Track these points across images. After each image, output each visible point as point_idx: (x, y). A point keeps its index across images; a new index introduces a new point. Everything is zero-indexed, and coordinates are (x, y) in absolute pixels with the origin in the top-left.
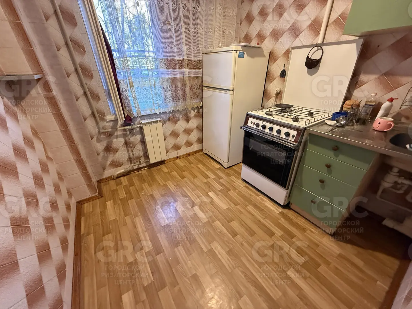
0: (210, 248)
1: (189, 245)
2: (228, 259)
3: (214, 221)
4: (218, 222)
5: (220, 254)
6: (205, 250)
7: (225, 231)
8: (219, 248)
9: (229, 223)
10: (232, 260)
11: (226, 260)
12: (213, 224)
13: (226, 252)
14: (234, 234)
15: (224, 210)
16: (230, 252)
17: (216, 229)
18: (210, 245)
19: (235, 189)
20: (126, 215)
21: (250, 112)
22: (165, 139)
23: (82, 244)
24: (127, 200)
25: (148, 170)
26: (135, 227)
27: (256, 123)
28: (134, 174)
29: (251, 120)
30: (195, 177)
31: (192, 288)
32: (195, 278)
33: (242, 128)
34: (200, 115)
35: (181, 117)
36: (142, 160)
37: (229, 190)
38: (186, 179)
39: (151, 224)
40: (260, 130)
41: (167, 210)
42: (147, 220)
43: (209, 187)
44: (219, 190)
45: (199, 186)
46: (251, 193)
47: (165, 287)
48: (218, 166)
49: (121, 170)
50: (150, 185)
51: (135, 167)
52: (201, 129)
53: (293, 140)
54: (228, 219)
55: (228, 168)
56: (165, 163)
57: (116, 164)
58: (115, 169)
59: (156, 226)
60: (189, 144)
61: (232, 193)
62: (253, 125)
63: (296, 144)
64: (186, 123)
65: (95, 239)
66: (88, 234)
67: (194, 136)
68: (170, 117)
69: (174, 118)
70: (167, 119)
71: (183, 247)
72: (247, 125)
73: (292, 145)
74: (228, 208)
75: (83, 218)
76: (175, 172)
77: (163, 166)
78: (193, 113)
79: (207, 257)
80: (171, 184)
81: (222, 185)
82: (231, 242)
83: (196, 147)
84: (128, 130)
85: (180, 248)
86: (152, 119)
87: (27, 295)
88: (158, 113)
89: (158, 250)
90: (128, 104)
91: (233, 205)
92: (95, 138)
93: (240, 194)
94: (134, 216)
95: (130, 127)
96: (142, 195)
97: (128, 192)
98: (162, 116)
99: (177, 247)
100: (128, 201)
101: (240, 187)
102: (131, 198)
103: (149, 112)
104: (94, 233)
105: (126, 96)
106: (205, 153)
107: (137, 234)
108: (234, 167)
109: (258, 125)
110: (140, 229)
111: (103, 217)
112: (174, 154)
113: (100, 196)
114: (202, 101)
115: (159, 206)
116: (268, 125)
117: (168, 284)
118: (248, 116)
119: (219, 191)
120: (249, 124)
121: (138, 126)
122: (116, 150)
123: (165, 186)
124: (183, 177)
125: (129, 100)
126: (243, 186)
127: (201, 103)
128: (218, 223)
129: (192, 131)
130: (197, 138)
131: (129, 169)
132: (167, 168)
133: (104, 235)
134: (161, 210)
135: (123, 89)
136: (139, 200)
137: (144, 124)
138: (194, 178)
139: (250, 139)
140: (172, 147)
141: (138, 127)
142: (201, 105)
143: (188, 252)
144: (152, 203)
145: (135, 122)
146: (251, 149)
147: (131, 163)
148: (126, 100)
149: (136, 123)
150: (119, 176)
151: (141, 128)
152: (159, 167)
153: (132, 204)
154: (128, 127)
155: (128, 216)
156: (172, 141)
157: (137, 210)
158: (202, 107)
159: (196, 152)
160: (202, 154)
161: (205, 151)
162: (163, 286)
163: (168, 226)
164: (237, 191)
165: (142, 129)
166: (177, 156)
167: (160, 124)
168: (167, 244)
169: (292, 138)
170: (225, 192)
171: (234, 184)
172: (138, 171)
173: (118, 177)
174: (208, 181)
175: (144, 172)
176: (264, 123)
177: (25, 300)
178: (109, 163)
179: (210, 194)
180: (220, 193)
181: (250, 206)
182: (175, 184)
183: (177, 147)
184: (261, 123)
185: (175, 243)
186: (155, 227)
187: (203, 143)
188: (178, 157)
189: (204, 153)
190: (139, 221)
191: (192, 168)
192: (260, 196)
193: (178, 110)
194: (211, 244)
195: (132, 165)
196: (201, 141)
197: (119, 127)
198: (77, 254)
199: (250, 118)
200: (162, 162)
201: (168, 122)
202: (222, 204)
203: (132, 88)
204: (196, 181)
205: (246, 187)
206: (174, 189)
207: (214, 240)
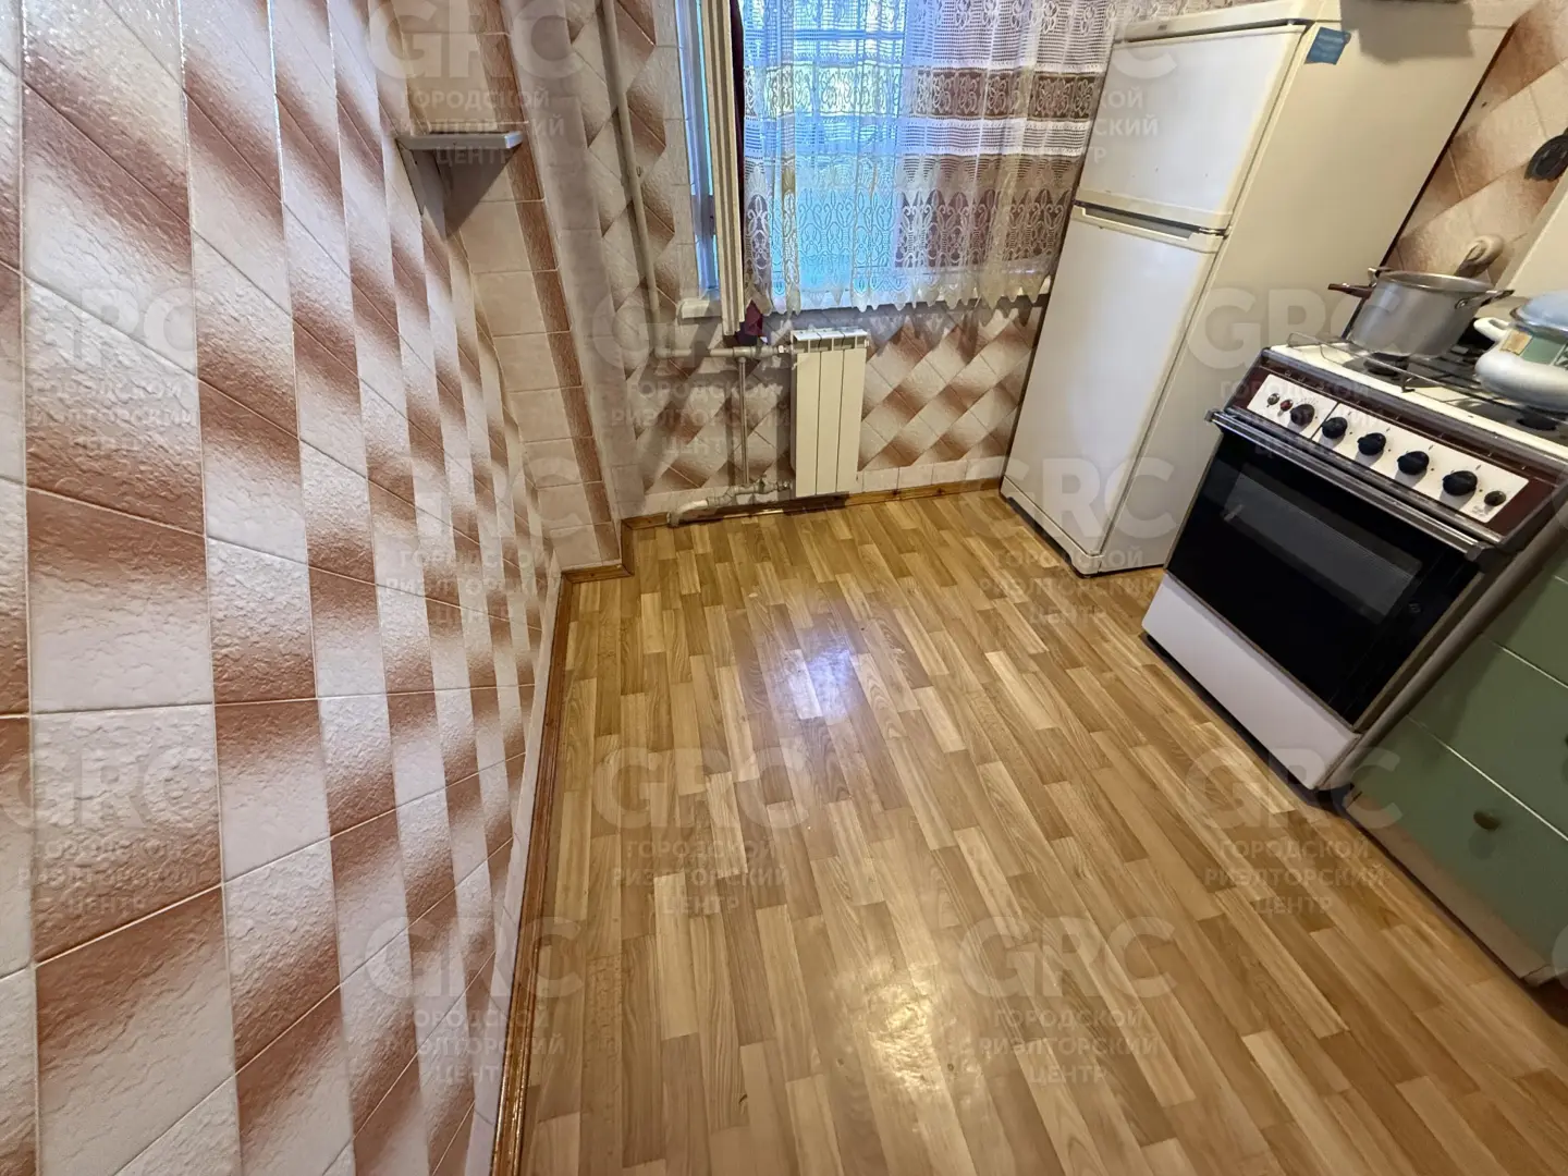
0: (950, 844)
1: (877, 807)
2: (1010, 904)
3: (985, 759)
4: (999, 765)
5: (985, 878)
6: (933, 844)
7: (1021, 806)
8: (986, 855)
9: (1044, 783)
10: (1024, 909)
11: (1003, 903)
12: (980, 769)
13: (1007, 878)
14: (1056, 829)
15: (1037, 732)
16: (1022, 883)
17: (988, 788)
18: (953, 836)
19: (1101, 667)
20: (692, 653)
21: (1281, 350)
22: (863, 418)
23: (566, 699)
24: (703, 606)
25: (782, 516)
26: (716, 697)
27: (1295, 406)
28: (734, 522)
29: (1273, 384)
30: (948, 580)
31: (861, 939)
32: (880, 915)
33: (1213, 416)
34: (1027, 335)
35: (946, 331)
36: (771, 477)
37: (1076, 664)
38: (909, 582)
39: (766, 700)
40: (1310, 440)
41: (824, 671)
42: (755, 685)
43: (996, 632)
44: (1033, 651)
45: (955, 619)
46: (1172, 703)
47: (779, 903)
48: (1048, 559)
49: (697, 501)
50: (782, 574)
51: (743, 500)
52: (1016, 394)
53: (1486, 519)
54: (1043, 769)
55: (1093, 576)
56: (843, 507)
57: (687, 477)
58: (679, 492)
59: (781, 712)
60: (950, 448)
61: (1085, 679)
62: (1279, 414)
63: (1495, 538)
64: (962, 364)
65: (600, 695)
66: (584, 676)
67: (980, 420)
68: (901, 329)
69: (917, 335)
70: (889, 336)
71: (857, 805)
72: (1245, 408)
73: (1471, 541)
74: (1052, 730)
75: (573, 625)
76: (874, 546)
77: (835, 515)
78: (999, 323)
79: (935, 870)
80: (853, 584)
81: (1047, 634)
82: (1035, 851)
83: (977, 467)
84: (743, 360)
85: (847, 807)
86: (836, 328)
87: (448, 783)
88: (862, 309)
89: (774, 787)
90: (761, 262)
91: (1075, 724)
92: (637, 376)
93: (1117, 689)
94: (718, 660)
95: (754, 350)
96: (751, 599)
97: (708, 579)
98: (873, 320)
99: (837, 800)
100: (706, 609)
101: (1129, 663)
102: (716, 601)
103: (826, 302)
104: (601, 678)
105: (760, 227)
106: (1007, 496)
107: (720, 722)
108: (1119, 580)
109: (1303, 415)
110: (728, 709)
111: (628, 637)
112: (885, 478)
113: (625, 572)
114: (1052, 274)
115: (798, 652)
116: (1362, 424)
117: (788, 897)
118: (1266, 366)
119: (1032, 657)
120: (1258, 405)
121: (781, 349)
122: (692, 430)
123: (833, 589)
124: (901, 572)
125: (768, 244)
126: (1139, 664)
127: (1047, 282)
128: (998, 771)
129: (976, 396)
130: (992, 428)
131: (726, 501)
132: (849, 526)
133: (623, 692)
134: (804, 666)
135: (754, 198)
136: (739, 612)
137: (804, 345)
138: (944, 584)
139: (1242, 475)
140: (885, 451)
141: (779, 355)
142: (1044, 290)
143: (872, 830)
144: (777, 634)
145: (773, 334)
146: (1228, 518)
147: (732, 484)
148: (757, 245)
149: (776, 336)
150: (687, 518)
151: (789, 359)
152: (820, 516)
153: (718, 620)
154: (746, 350)
155: (700, 657)
156: (888, 427)
157: (728, 644)
158: (1044, 300)
159: (972, 486)
160: (993, 499)
161: (1008, 490)
162: (774, 896)
163: (820, 723)
164: (1108, 675)
165: (791, 365)
166: (893, 486)
167: (860, 352)
168: (806, 780)
169: (1483, 505)
170: (1056, 665)
171: (1105, 645)
172: (750, 517)
173: (686, 521)
174: (994, 609)
175: (768, 520)
176: (1343, 411)
177: (443, 792)
178: (664, 467)
179: (996, 659)
180: (1034, 667)
181: (1151, 748)
182: (871, 590)
183: (900, 454)
184: (1325, 407)
185: (834, 787)
186: (775, 715)
187: (1008, 453)
188: (895, 493)
189: (1002, 497)
190: (731, 684)
191: (944, 543)
192: (1209, 725)
193: (942, 306)
194: (955, 833)
195: (736, 489)
196: (1002, 444)
197: (717, 347)
198: (552, 723)
199: (1270, 376)
200: (836, 501)
201: (888, 348)
202: (1034, 707)
203: (787, 197)
204: (947, 595)
205: (1153, 669)
206: (861, 609)
207: (972, 821)
